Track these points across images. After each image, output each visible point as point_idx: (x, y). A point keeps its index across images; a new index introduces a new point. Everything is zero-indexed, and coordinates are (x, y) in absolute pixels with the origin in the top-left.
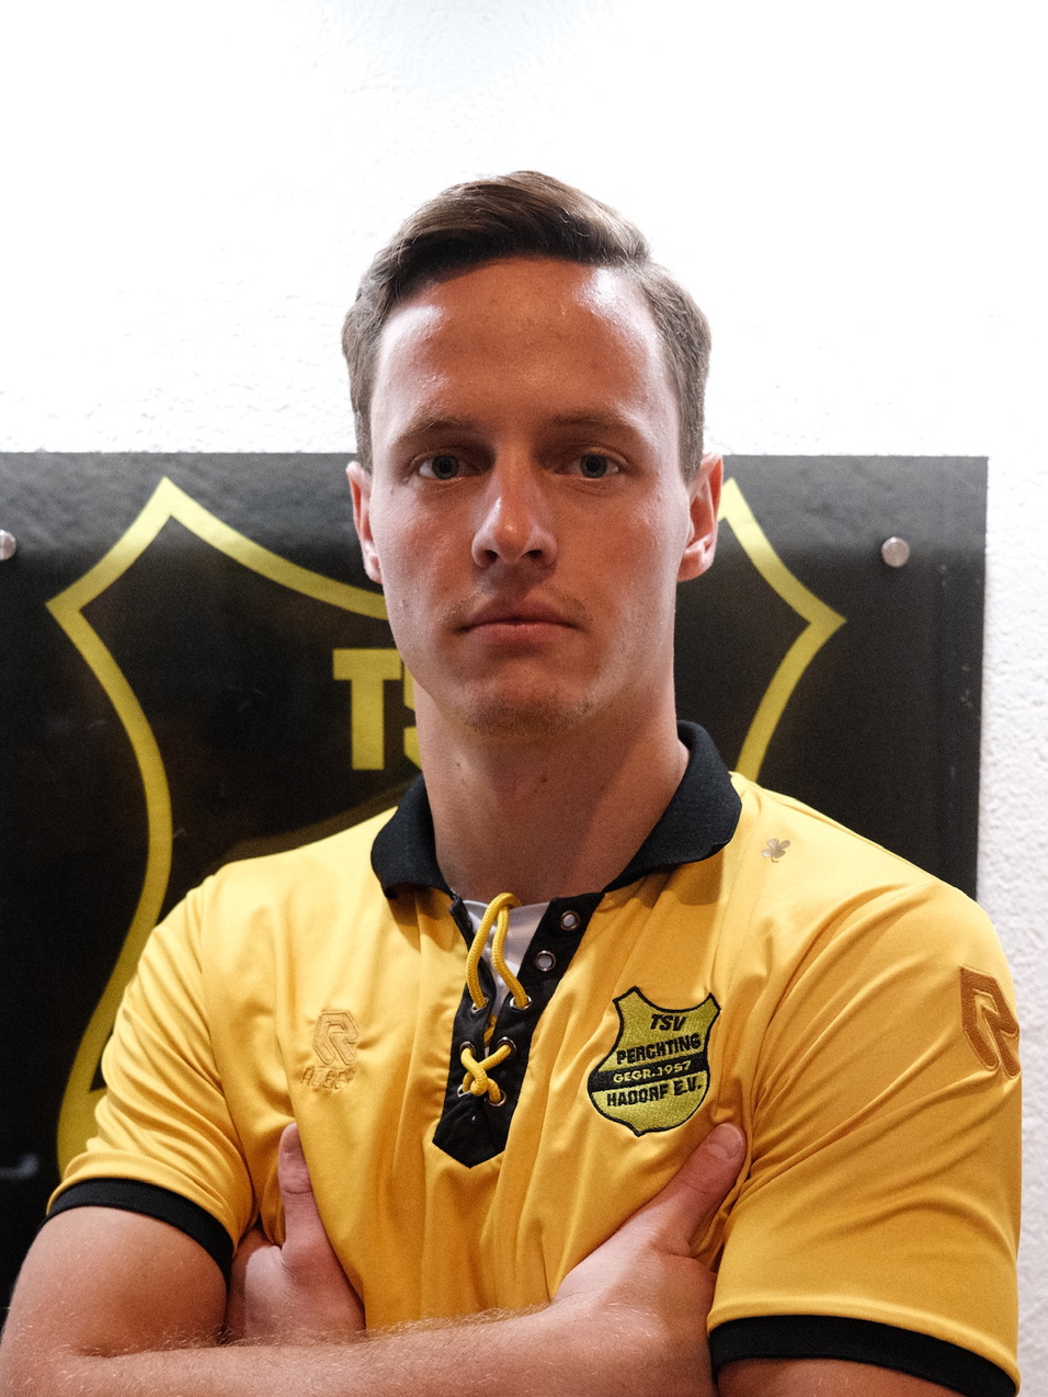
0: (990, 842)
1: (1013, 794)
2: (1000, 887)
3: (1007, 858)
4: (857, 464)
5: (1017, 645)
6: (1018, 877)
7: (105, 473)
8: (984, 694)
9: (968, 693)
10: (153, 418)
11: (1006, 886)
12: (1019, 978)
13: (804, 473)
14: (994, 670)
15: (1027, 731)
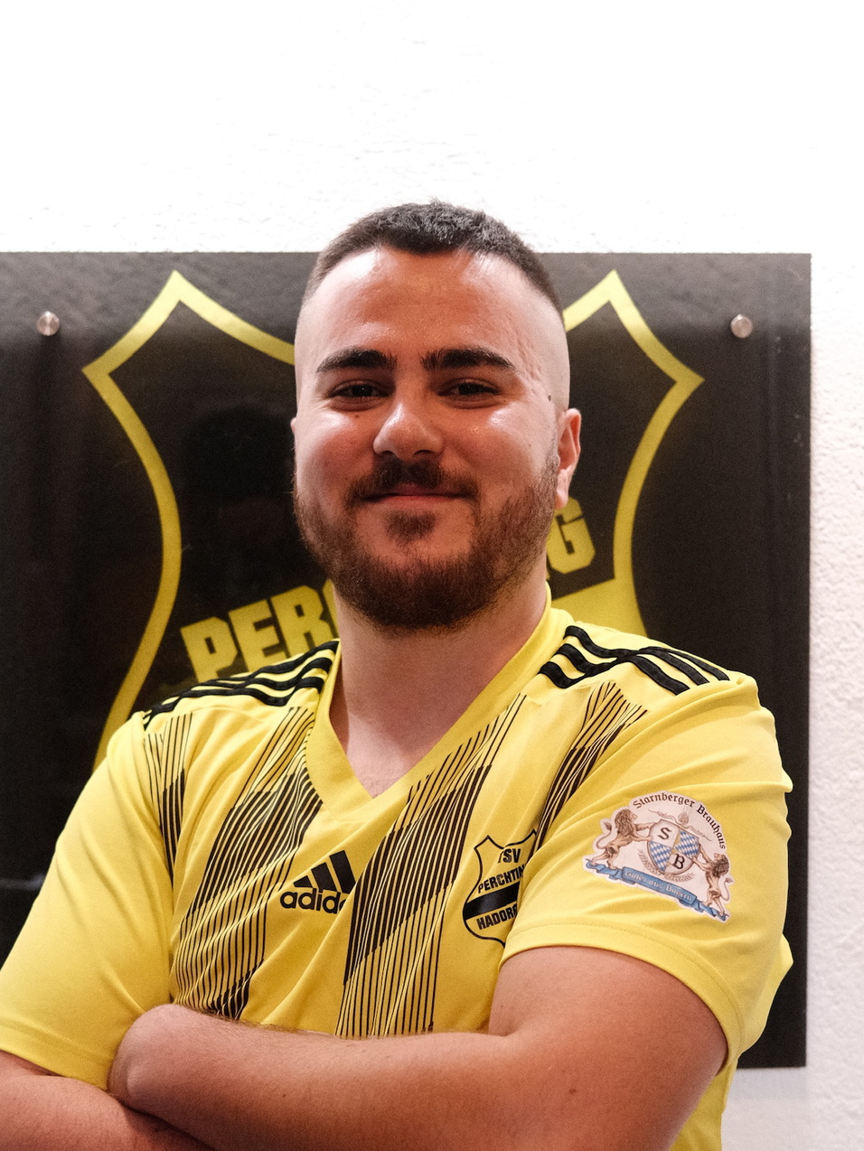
0: (818, 554)
1: (835, 516)
2: (827, 588)
3: (833, 566)
4: (710, 261)
5: (836, 400)
6: (842, 580)
7: (128, 269)
8: (812, 439)
9: (799, 436)
10: (165, 228)
11: (832, 588)
12: (844, 660)
13: (670, 269)
14: (818, 419)
15: (846, 467)
